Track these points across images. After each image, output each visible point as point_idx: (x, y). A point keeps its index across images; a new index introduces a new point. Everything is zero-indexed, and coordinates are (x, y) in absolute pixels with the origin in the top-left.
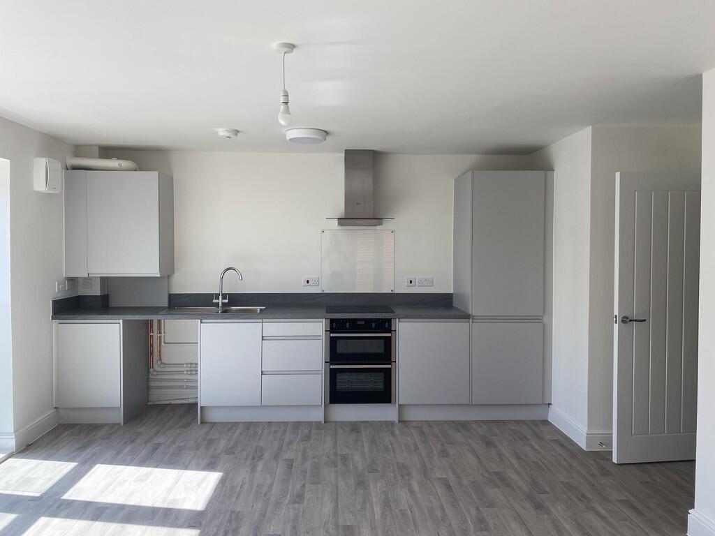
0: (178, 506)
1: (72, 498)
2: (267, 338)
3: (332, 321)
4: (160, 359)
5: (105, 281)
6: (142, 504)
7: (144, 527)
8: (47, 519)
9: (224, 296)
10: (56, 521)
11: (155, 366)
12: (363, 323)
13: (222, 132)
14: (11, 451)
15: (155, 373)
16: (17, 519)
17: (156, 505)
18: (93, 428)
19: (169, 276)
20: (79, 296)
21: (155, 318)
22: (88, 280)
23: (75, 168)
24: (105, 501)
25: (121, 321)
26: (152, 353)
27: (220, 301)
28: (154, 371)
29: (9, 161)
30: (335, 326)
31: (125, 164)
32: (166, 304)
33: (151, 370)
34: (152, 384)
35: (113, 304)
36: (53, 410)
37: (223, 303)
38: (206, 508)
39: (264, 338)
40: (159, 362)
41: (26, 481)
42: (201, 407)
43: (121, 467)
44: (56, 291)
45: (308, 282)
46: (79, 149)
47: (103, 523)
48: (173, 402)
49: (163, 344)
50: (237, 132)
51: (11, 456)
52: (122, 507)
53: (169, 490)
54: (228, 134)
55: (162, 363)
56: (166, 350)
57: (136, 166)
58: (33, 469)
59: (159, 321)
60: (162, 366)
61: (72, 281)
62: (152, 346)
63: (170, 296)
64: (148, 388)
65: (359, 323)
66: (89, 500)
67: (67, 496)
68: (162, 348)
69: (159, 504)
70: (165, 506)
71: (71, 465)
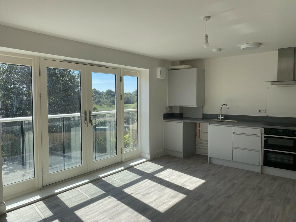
0: (185, 187)
1: (157, 176)
2: (235, 133)
3: (265, 129)
4: (200, 138)
5: (181, 108)
6: (175, 183)
7: (171, 190)
8: (148, 180)
9: (222, 116)
10: (150, 181)
11: (198, 140)
12: (282, 131)
13: (214, 50)
14: (148, 159)
15: (197, 143)
16: (141, 178)
17: (178, 185)
18: (174, 157)
19: (203, 107)
20: (173, 113)
21: (198, 122)
22: (176, 107)
23: (172, 69)
24: (165, 179)
25: (183, 122)
26: (197, 135)
27: (221, 117)
28: (198, 142)
29: (149, 70)
30: (267, 131)
31: (186, 66)
32: (201, 117)
33: (196, 141)
34: (197, 146)
35: (184, 116)
36: (164, 150)
37: (222, 118)
38: (193, 190)
39: (234, 133)
40: (199, 139)
41: (148, 168)
42: (209, 157)
43: (175, 171)
44: (165, 111)
45: (260, 111)
46: (173, 63)
47: (161, 185)
48: (204, 154)
49: (200, 132)
50: (220, 49)
51: (148, 161)
52: (169, 182)
53: (185, 182)
54: (217, 51)
55: (200, 139)
56: (201, 134)
57: (191, 66)
58: (151, 166)
59: (199, 123)
60: (200, 140)
61: (171, 108)
62: (197, 132)
63: (203, 114)
64: (195, 148)
65: (279, 131)
66: (161, 178)
67: (156, 175)
68: (200, 134)
69: (179, 185)
70: (181, 186)
71: (162, 167)
